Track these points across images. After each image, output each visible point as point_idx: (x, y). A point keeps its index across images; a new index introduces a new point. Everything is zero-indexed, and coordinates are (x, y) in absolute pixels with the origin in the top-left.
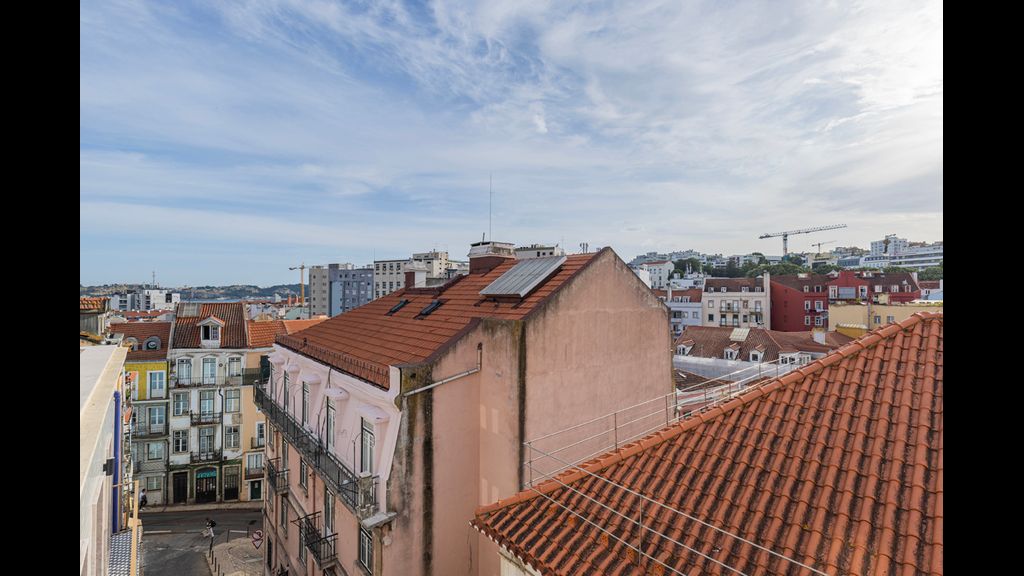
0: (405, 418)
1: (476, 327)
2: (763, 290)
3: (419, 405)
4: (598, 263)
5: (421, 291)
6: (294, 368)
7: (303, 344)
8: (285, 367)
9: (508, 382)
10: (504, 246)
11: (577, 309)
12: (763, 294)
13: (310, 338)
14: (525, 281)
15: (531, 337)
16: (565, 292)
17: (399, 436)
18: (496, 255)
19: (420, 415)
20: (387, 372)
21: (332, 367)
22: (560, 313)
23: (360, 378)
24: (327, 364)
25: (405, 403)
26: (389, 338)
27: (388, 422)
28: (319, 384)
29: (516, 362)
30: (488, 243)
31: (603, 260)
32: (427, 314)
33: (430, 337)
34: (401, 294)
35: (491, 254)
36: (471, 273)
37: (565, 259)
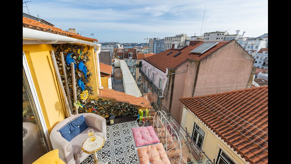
0: (169, 79)
1: (187, 61)
3: (172, 77)
4: (229, 45)
5: (176, 50)
6: (147, 66)
7: (148, 60)
8: (145, 65)
9: (193, 75)
10: (201, 38)
11: (217, 58)
13: (150, 59)
14: (204, 49)
15: (201, 65)
16: (214, 53)
17: (167, 83)
18: (198, 40)
19: (172, 79)
20: (166, 69)
21: (155, 66)
22: (211, 59)
23: (160, 70)
24: (153, 66)
25: (169, 76)
26: (167, 61)
27: (165, 79)
28: (152, 69)
29: (196, 71)
30: (196, 37)
31: (231, 44)
32: (176, 56)
33: (176, 62)
34: (171, 50)
35: (196, 40)
36: (190, 45)
37: (218, 43)
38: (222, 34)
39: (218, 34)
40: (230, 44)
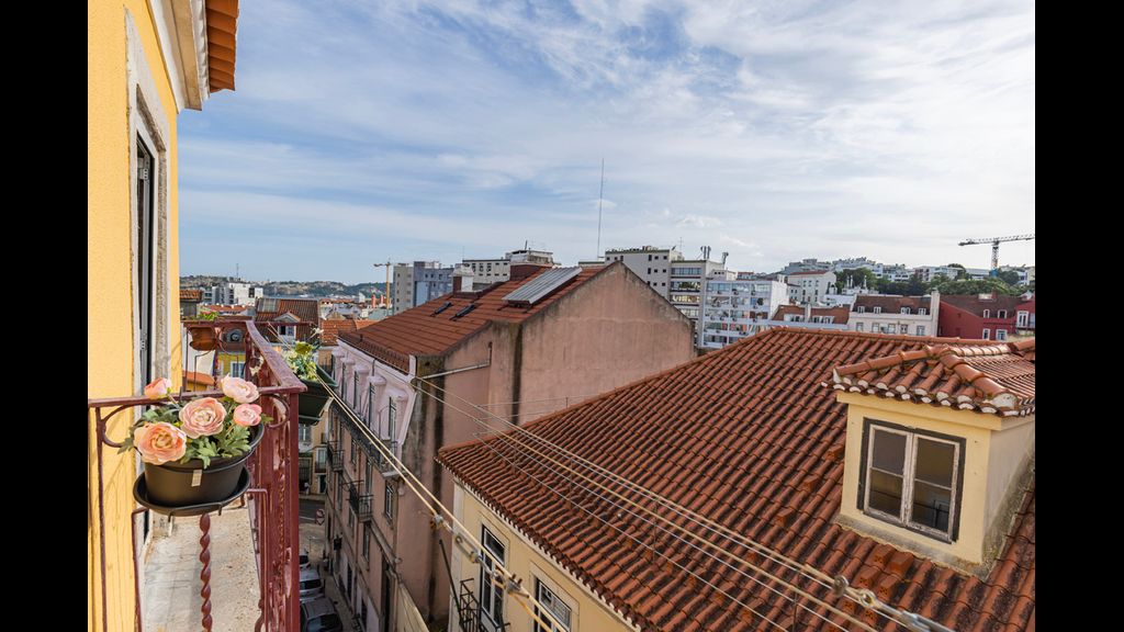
0: (420, 398)
1: (487, 329)
2: (928, 313)
5: (466, 295)
6: (350, 361)
7: (361, 339)
8: (343, 360)
9: (506, 376)
10: (543, 255)
11: (578, 317)
12: (928, 317)
13: (365, 334)
14: (541, 288)
15: (527, 338)
16: (566, 301)
17: (413, 412)
18: (532, 263)
19: (433, 396)
20: (409, 361)
21: (376, 358)
22: (560, 320)
23: (393, 367)
24: (373, 356)
25: (419, 386)
26: (426, 336)
27: (407, 401)
28: (366, 373)
29: (512, 358)
30: (527, 252)
32: (460, 316)
33: (454, 336)
35: (527, 262)
36: (511, 279)
37: (580, 270)
38: (661, 255)
39: (650, 257)
40: (611, 273)
